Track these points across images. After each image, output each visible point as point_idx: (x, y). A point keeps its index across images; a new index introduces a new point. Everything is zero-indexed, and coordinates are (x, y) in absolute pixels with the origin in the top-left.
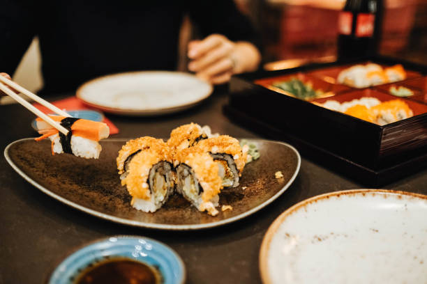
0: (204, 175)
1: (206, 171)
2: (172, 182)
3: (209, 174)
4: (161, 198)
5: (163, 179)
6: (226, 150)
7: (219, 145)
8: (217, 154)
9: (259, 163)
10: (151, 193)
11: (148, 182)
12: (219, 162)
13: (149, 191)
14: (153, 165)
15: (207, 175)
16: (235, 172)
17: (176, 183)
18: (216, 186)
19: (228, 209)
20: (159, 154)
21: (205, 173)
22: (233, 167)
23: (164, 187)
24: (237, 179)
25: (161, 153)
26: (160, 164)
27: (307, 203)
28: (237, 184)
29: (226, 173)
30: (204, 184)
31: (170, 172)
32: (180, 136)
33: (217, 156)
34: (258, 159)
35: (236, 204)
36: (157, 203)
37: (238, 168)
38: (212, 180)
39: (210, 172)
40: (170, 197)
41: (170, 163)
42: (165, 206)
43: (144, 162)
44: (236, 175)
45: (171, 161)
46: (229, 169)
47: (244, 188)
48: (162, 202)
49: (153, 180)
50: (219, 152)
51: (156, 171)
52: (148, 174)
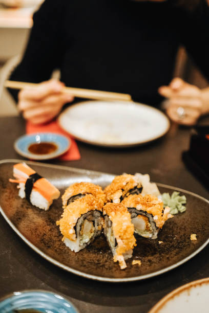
0: (120, 234)
1: (122, 231)
2: (100, 227)
3: (124, 234)
4: (87, 239)
5: (91, 224)
6: (148, 210)
7: (143, 204)
8: (141, 211)
9: (183, 216)
10: (76, 237)
11: (75, 228)
12: (142, 217)
13: (75, 236)
14: (82, 215)
15: (122, 234)
16: (154, 228)
17: (104, 227)
18: (130, 243)
19: (138, 264)
20: (89, 205)
21: (121, 233)
22: (153, 224)
23: (91, 230)
24: (156, 234)
25: (92, 205)
26: (89, 213)
27: (191, 286)
28: (155, 237)
29: (147, 227)
30: (119, 241)
31: (100, 218)
32: (117, 185)
33: (141, 212)
34: (184, 212)
35: (146, 259)
36: (82, 244)
37: (157, 226)
38: (127, 239)
39: (125, 231)
40: (97, 237)
41: (100, 212)
42: (89, 247)
43: (74, 212)
44: (155, 230)
45: (101, 210)
46: (149, 225)
47: (160, 242)
48: (86, 243)
49: (81, 226)
50: (142, 209)
51: (85, 219)
52: (76, 222)
